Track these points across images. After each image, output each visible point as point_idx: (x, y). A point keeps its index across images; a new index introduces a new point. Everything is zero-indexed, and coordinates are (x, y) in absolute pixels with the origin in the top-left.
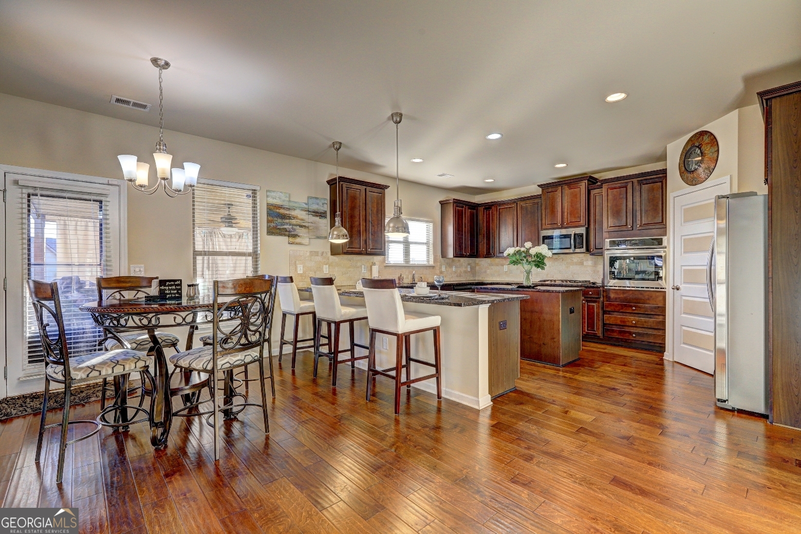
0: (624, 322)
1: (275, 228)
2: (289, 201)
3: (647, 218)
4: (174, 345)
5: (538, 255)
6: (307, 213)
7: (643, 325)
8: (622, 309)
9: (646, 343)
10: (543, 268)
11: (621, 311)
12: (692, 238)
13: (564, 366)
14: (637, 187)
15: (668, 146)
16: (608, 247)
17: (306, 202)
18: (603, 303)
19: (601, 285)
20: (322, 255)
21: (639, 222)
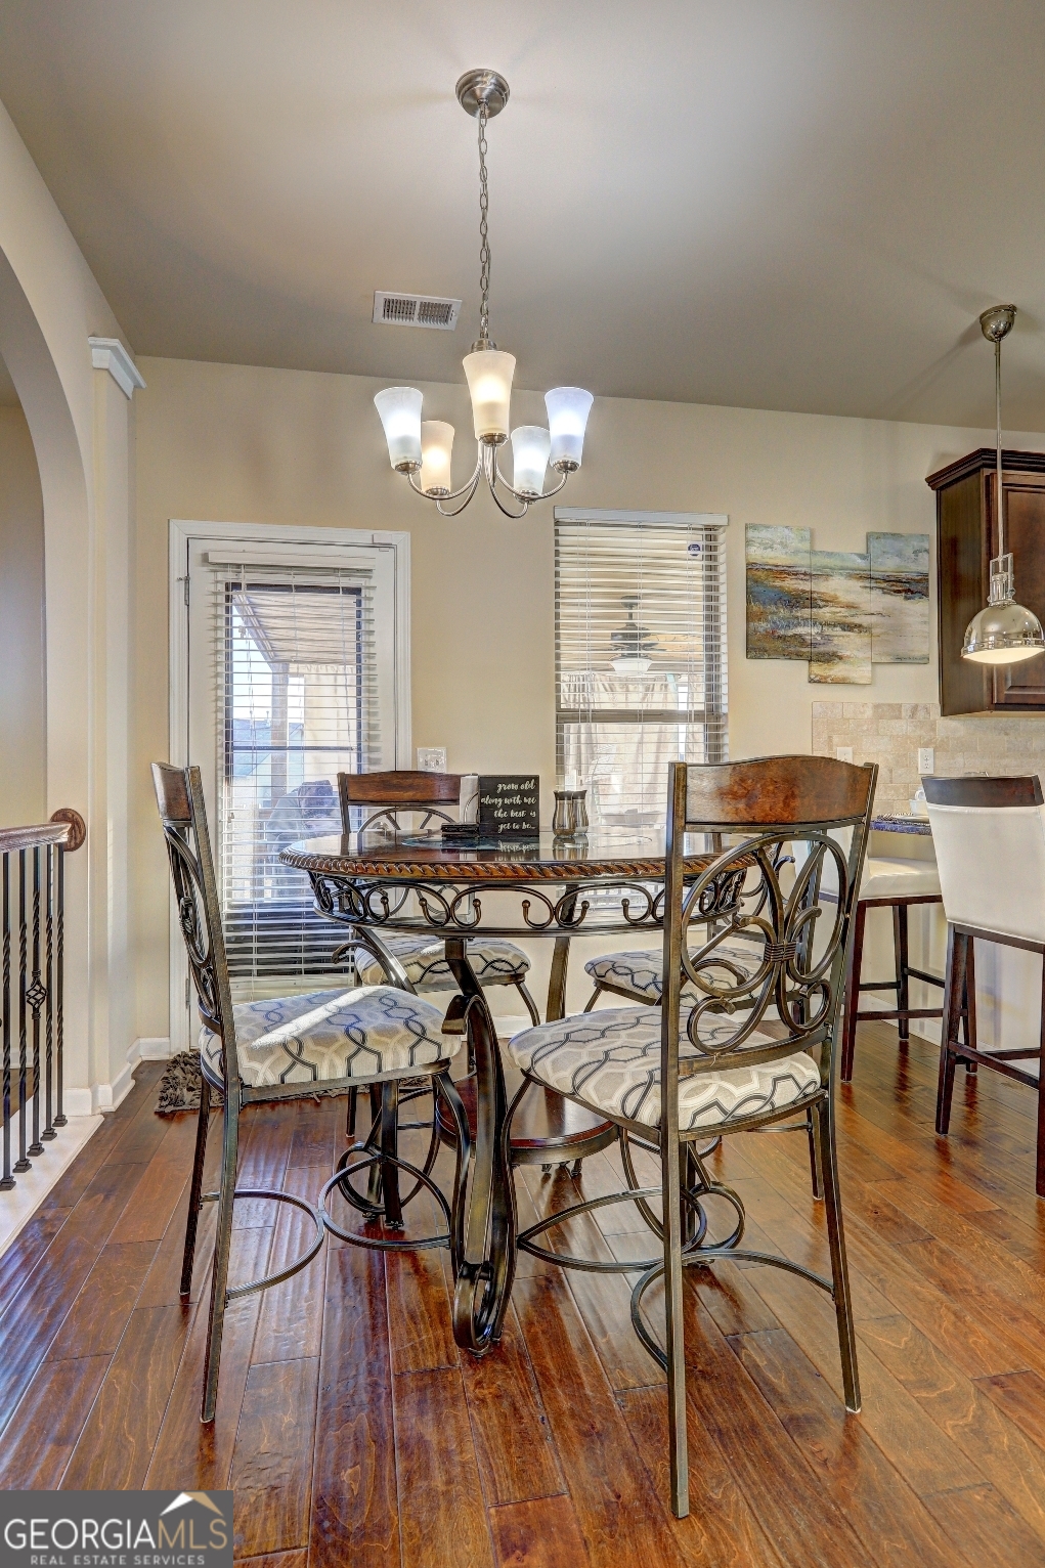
1: (772, 635)
2: (812, 552)
4: (516, 978)
6: (866, 584)
17: (863, 551)
20: (913, 715)
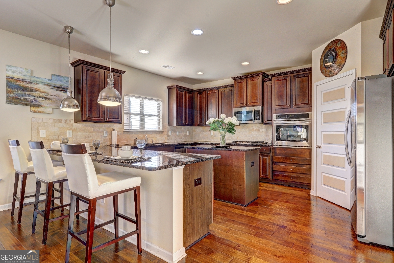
0: (285, 169)
1: (16, 98)
2: (31, 76)
3: (299, 100)
5: (230, 124)
6: (51, 87)
7: (297, 171)
8: (284, 160)
9: (299, 183)
10: (233, 133)
11: (283, 162)
12: (329, 113)
13: (247, 205)
14: (293, 80)
15: (313, 52)
16: (275, 119)
18: (272, 156)
19: (271, 144)
20: (66, 122)
21: (294, 103)
